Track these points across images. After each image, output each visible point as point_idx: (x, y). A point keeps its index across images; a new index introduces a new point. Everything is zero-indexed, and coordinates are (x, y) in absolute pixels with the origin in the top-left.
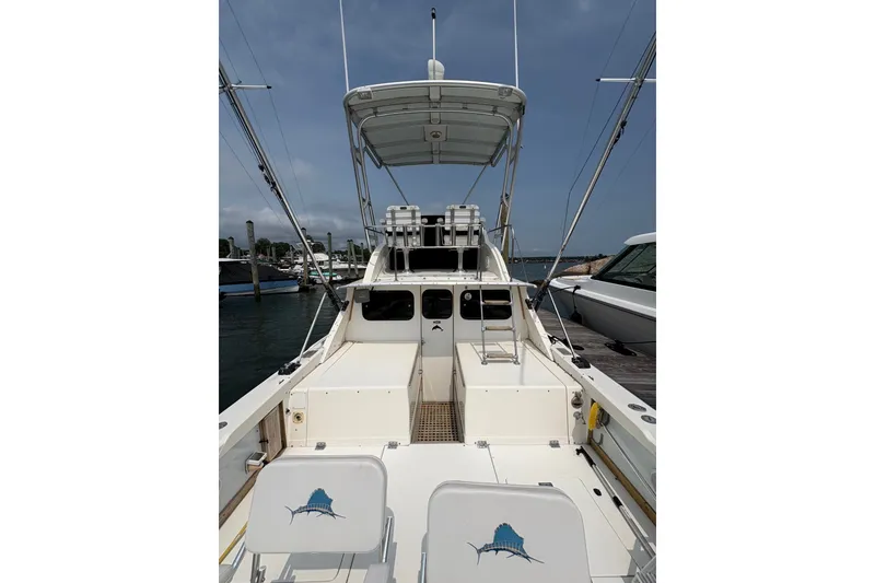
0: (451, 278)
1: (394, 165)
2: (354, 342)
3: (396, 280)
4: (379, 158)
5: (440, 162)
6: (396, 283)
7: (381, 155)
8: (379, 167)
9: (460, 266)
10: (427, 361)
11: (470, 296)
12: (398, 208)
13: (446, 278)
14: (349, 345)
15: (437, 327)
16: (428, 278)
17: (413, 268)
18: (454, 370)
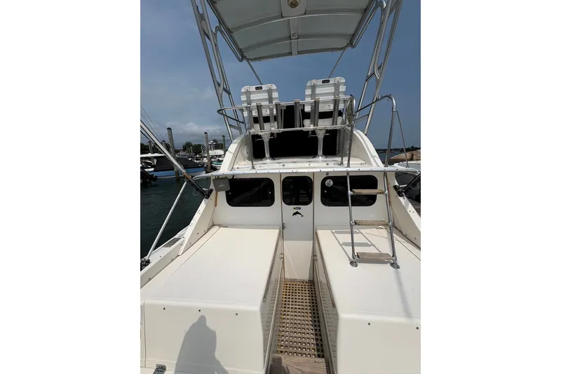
0: (312, 165)
1: (256, 59)
2: (220, 226)
3: (253, 168)
4: (240, 50)
5: (299, 53)
6: (254, 171)
7: (241, 47)
8: (241, 61)
9: (320, 152)
10: (288, 245)
11: (332, 183)
12: (253, 88)
13: (307, 165)
14: (215, 229)
15: (297, 213)
16: (287, 165)
17: (274, 156)
18: (314, 255)
